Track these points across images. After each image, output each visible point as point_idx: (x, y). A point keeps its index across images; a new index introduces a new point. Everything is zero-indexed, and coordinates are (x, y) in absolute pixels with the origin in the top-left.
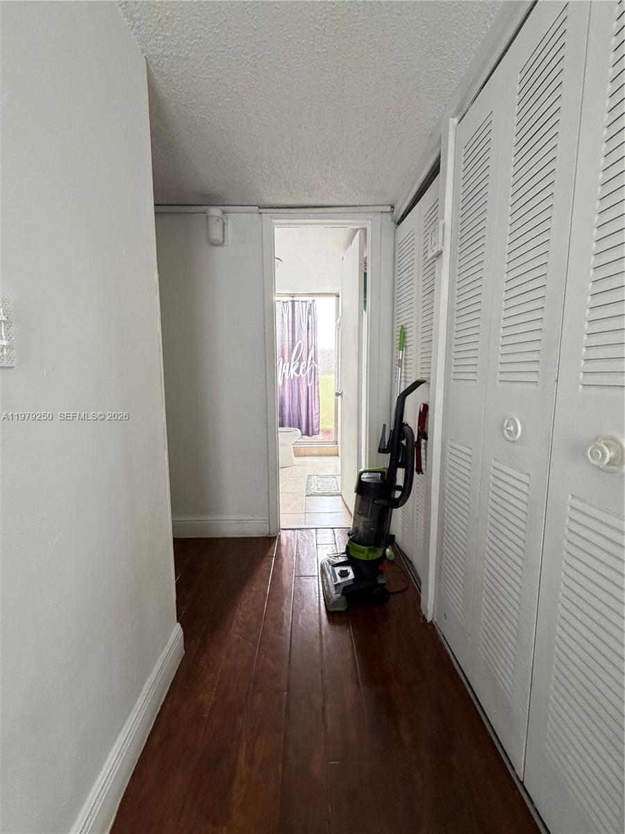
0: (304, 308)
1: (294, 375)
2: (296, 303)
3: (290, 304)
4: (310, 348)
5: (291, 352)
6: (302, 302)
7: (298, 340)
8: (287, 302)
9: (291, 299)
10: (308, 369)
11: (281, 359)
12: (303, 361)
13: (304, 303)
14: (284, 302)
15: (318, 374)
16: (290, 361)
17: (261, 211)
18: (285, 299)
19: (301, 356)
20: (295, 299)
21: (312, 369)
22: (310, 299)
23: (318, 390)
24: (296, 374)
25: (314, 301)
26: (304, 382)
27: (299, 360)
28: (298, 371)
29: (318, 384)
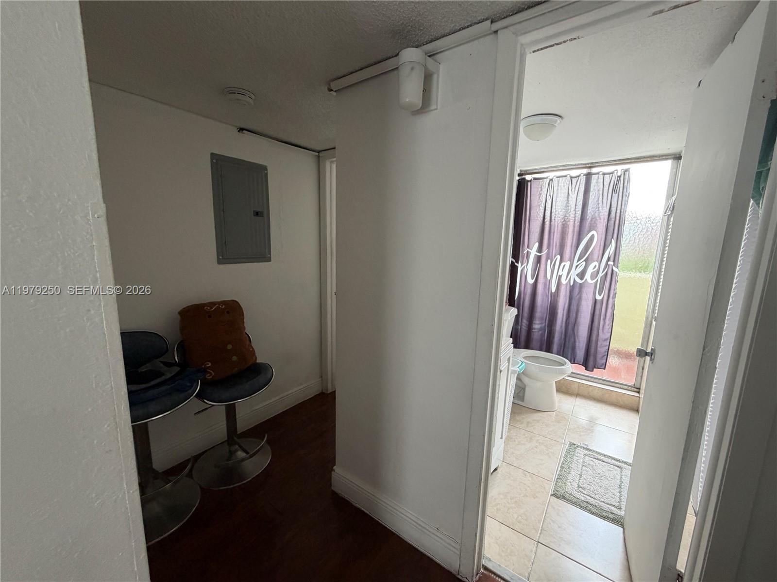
0: (606, 184)
1: (574, 280)
2: (594, 178)
3: (583, 179)
5: (576, 246)
6: (604, 174)
7: (590, 230)
8: (579, 176)
9: (585, 171)
10: (601, 274)
11: (558, 257)
12: (592, 261)
13: (607, 176)
14: (572, 178)
15: (616, 282)
16: (571, 260)
17: (496, 26)
18: (574, 173)
19: (592, 253)
20: (594, 170)
21: (607, 273)
22: (620, 168)
23: (614, 305)
24: (578, 280)
25: (626, 170)
26: (590, 290)
27: (586, 261)
28: (581, 275)
29: (614, 297)
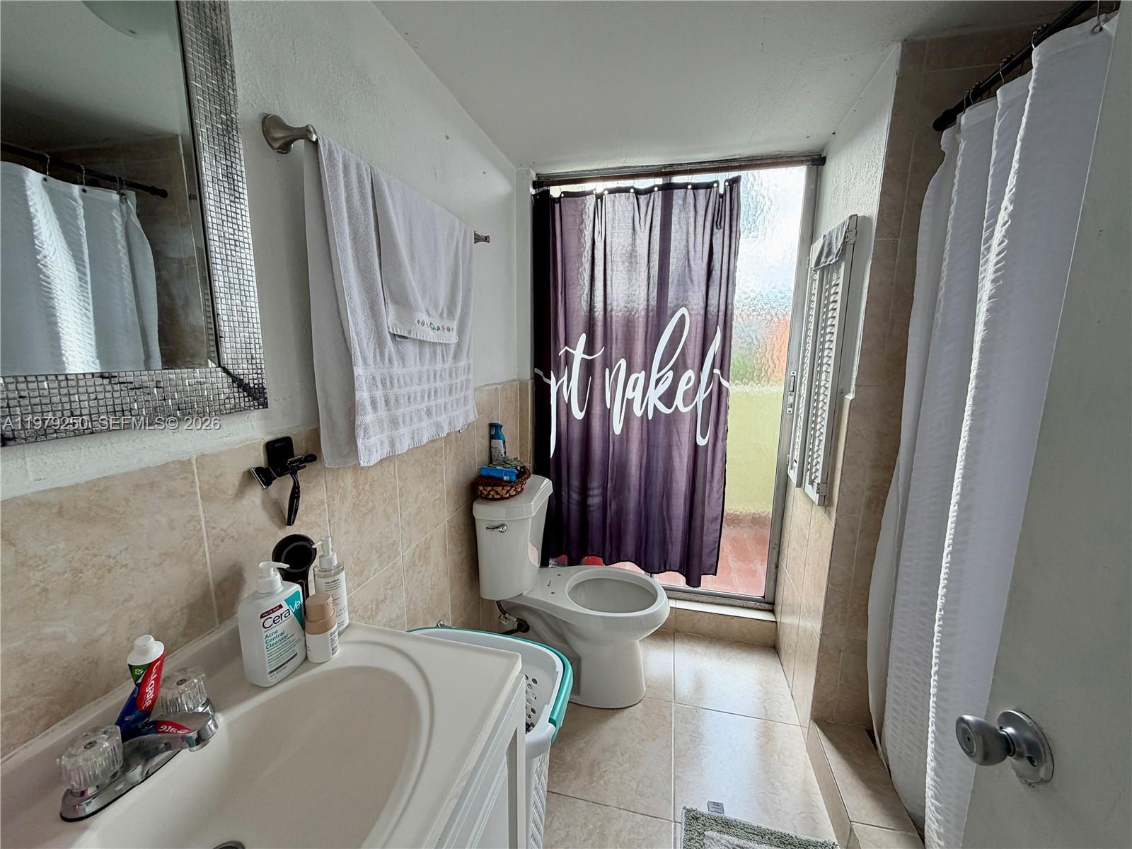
0: (701, 209)
2: (678, 196)
3: (658, 197)
4: (710, 331)
5: (653, 341)
6: (696, 188)
7: (677, 308)
8: (650, 192)
9: (661, 181)
12: (686, 369)
13: (702, 192)
14: (637, 194)
15: (728, 408)
16: (647, 367)
19: (683, 353)
20: (677, 180)
22: (722, 178)
23: (724, 454)
25: (733, 183)
26: (685, 428)
28: (668, 399)
29: (725, 438)
